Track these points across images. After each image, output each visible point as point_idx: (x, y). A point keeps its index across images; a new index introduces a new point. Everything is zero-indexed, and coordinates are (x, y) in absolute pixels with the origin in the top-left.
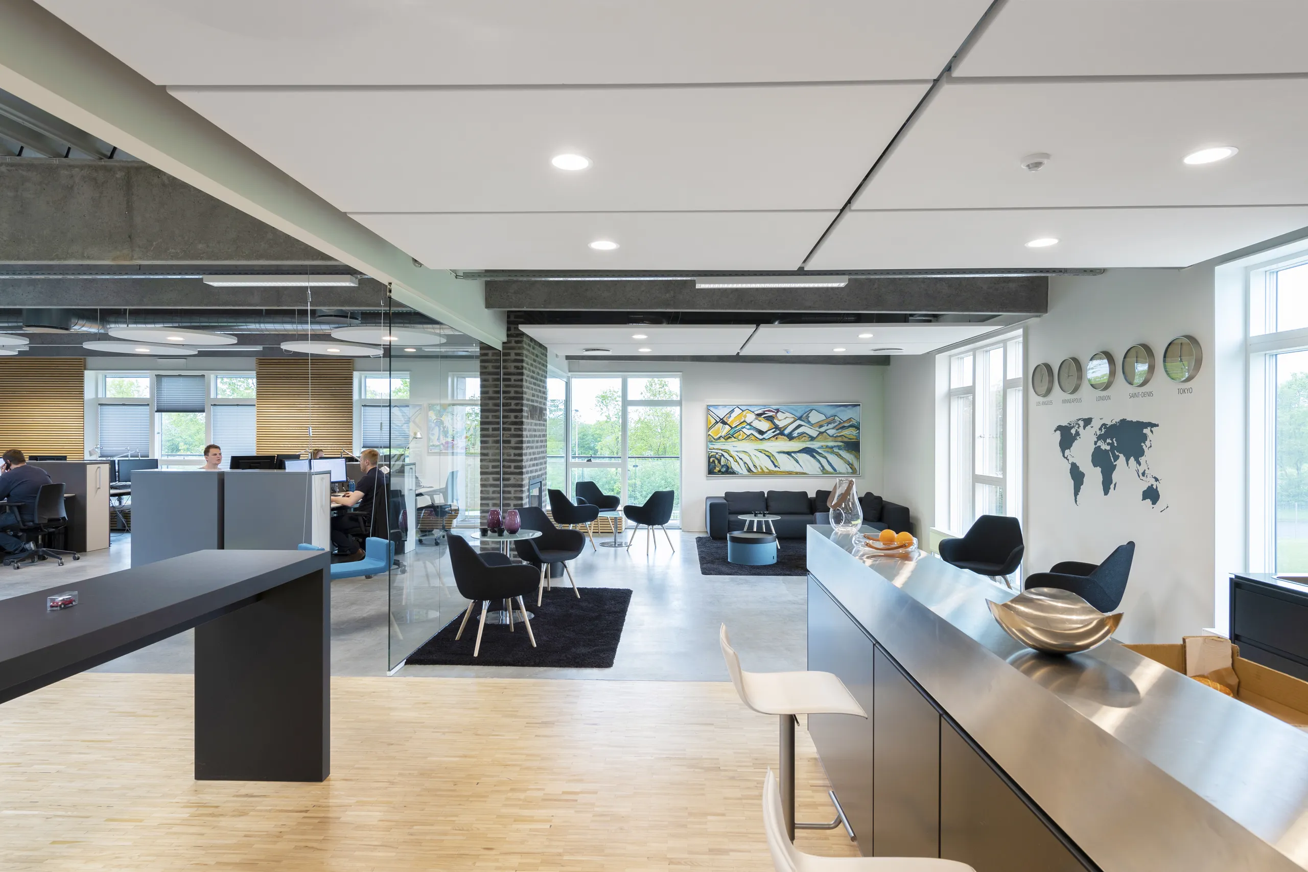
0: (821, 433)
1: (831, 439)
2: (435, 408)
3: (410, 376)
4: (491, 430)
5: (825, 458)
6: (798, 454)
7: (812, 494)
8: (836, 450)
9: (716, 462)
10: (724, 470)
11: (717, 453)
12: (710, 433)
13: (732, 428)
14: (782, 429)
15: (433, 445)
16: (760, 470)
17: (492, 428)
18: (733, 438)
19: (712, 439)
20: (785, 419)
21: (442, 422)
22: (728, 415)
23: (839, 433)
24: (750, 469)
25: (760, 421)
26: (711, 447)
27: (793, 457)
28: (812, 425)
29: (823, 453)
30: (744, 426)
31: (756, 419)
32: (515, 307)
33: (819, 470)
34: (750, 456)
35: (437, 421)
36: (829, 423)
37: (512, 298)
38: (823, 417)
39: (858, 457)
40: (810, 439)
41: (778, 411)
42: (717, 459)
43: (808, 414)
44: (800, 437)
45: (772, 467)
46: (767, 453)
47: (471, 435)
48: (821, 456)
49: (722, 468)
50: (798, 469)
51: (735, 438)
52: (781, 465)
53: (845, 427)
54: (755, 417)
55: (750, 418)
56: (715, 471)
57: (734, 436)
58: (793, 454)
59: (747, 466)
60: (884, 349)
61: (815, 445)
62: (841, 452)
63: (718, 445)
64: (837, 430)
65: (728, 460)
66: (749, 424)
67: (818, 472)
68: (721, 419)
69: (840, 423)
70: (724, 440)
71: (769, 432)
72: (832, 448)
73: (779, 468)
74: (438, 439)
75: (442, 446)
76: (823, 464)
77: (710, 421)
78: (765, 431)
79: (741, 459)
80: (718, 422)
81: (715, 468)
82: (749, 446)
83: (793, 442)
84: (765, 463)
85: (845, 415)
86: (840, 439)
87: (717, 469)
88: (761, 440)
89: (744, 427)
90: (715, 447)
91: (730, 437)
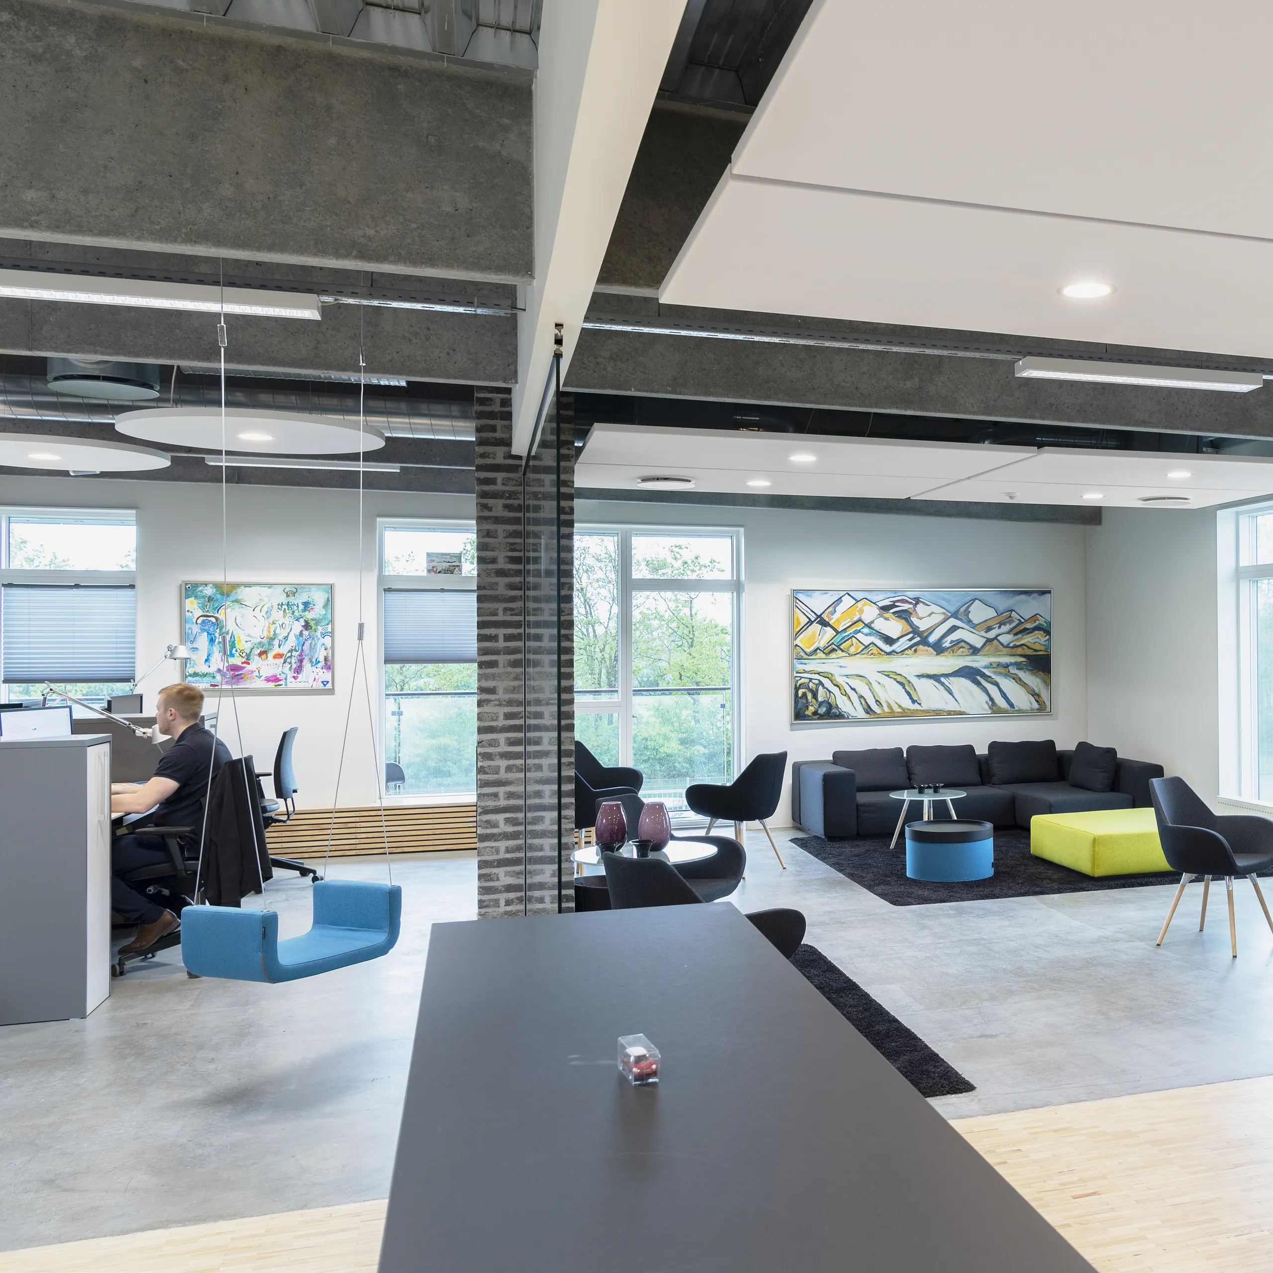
0: (989, 641)
1: (1005, 650)
2: (201, 591)
3: (137, 521)
4: (501, 638)
5: (996, 684)
6: (951, 678)
7: (982, 750)
8: (1013, 670)
9: (809, 696)
10: (822, 710)
11: (811, 680)
12: (797, 642)
13: (837, 632)
14: (925, 634)
15: (195, 674)
16: (886, 709)
17: (504, 635)
18: (839, 652)
19: (802, 654)
20: (929, 615)
21: (218, 623)
22: (831, 609)
23: (1017, 640)
24: (869, 707)
25: (887, 619)
26: (800, 667)
27: (943, 684)
28: (975, 626)
29: (993, 676)
30: (859, 629)
31: (880, 615)
32: (612, 388)
33: (987, 707)
34: (869, 683)
35: (203, 621)
36: (1001, 624)
37: (605, 369)
38: (991, 613)
39: (1047, 683)
40: (971, 651)
41: (917, 601)
42: (811, 690)
43: (969, 607)
44: (956, 648)
45: (907, 703)
46: (899, 678)
47: (291, 651)
48: (990, 682)
49: (819, 707)
50: (952, 706)
51: (843, 651)
52: (923, 700)
53: (1025, 629)
54: (878, 612)
55: (870, 613)
56: (806, 713)
57: (842, 647)
58: (942, 679)
59: (863, 703)
60: (1164, 498)
61: (979, 662)
62: (1021, 674)
63: (812, 665)
64: (1015, 634)
65: (830, 692)
66: (868, 626)
67: (985, 710)
68: (818, 616)
69: (1020, 623)
70: (824, 656)
71: (902, 640)
72: (1006, 666)
73: (920, 704)
74: (206, 661)
75: (218, 677)
76: (993, 695)
77: (798, 619)
78: (895, 638)
79: (854, 689)
80: (812, 622)
81: (807, 708)
82: (869, 666)
83: (943, 658)
84: (895, 696)
85: (1027, 609)
86: (1019, 651)
87: (811, 709)
88: (889, 654)
89: (859, 631)
90: (808, 668)
91: (834, 650)
